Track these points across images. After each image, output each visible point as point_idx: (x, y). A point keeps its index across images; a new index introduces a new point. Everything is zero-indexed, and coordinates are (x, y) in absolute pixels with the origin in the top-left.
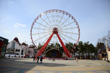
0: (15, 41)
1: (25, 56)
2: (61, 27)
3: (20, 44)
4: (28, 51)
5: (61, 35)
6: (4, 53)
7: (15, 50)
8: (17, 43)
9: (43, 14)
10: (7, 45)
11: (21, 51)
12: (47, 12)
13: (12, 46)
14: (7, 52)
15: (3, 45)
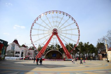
0: (14, 43)
1: (24, 58)
2: (61, 28)
3: (20, 47)
4: (28, 53)
5: (61, 36)
6: (4, 55)
7: (15, 52)
8: (17, 45)
9: (42, 15)
10: (6, 47)
11: (21, 53)
12: (46, 13)
13: (12, 48)
14: (6, 54)
15: (3, 48)
